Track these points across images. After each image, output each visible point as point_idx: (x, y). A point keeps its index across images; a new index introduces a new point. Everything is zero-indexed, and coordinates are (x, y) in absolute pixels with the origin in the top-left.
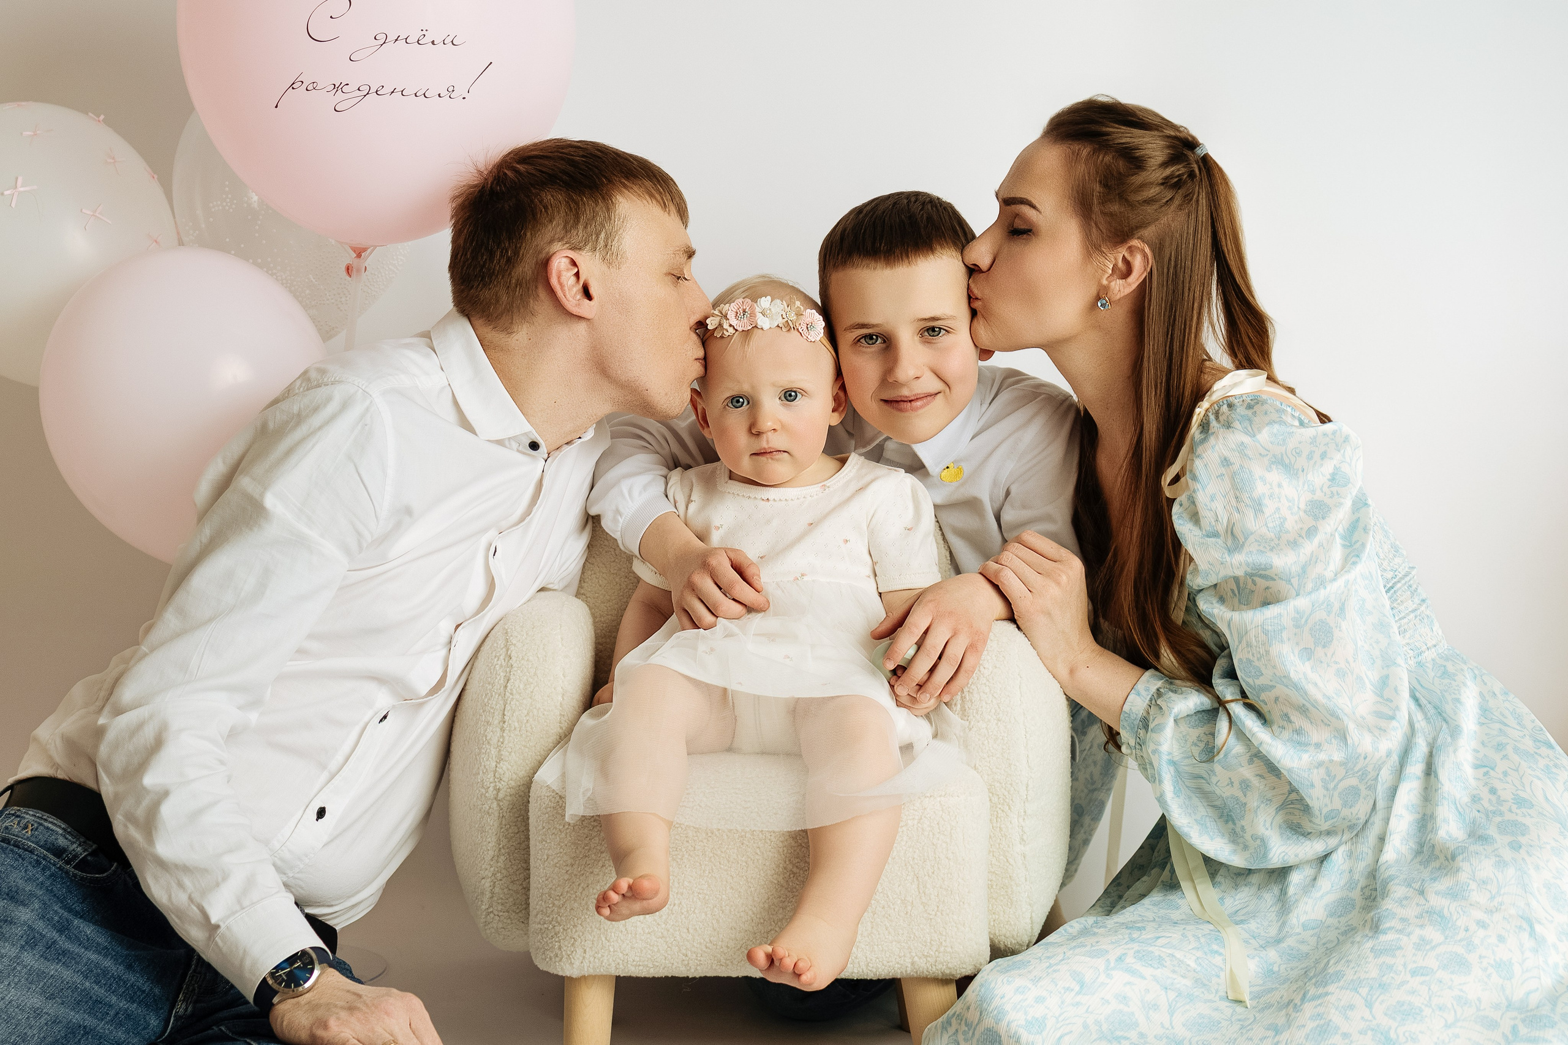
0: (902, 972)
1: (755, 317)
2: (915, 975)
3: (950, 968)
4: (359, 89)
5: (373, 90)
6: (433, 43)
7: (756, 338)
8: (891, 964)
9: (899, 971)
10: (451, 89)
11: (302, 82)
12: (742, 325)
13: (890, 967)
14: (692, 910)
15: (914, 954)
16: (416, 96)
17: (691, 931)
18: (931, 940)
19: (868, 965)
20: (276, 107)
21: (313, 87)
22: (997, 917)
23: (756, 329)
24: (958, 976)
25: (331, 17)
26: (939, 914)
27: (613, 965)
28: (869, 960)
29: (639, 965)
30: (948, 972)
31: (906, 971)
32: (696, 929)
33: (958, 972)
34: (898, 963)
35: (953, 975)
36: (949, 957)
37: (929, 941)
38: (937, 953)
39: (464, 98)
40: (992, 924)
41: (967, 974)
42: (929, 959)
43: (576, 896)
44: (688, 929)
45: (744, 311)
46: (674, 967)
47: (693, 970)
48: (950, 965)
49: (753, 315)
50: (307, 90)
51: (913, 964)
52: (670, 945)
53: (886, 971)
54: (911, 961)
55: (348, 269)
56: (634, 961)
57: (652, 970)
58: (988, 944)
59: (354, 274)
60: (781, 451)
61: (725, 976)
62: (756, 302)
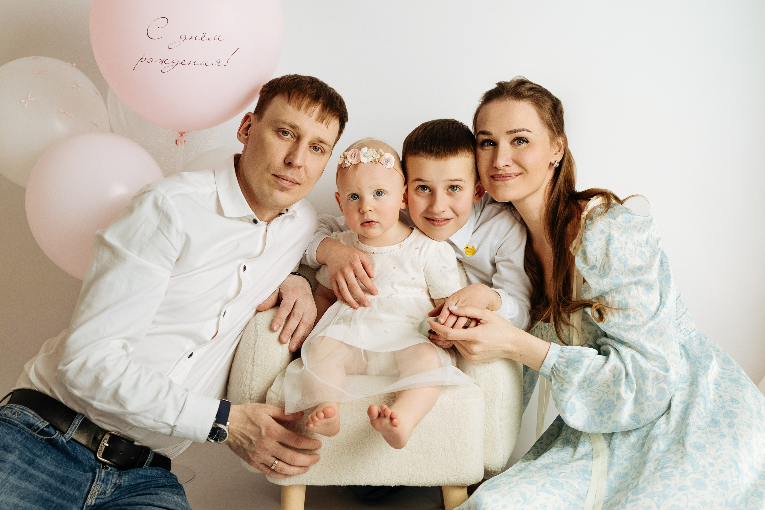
0: (442, 483)
1: (360, 157)
2: (449, 485)
3: (465, 481)
4: (173, 62)
5: (180, 62)
6: (209, 39)
7: (361, 167)
8: (437, 479)
9: (441, 483)
10: (218, 61)
11: (146, 59)
12: (354, 161)
13: (437, 480)
14: (343, 453)
15: (448, 475)
16: (201, 65)
17: (342, 463)
18: (457, 468)
19: (426, 480)
20: (134, 70)
21: (150, 61)
22: (488, 456)
23: (360, 163)
24: (469, 485)
25: (159, 28)
26: (460, 455)
27: (305, 480)
28: (427, 477)
29: (317, 480)
30: (464, 483)
31: (445, 483)
32: (345, 463)
33: (469, 483)
34: (441, 479)
35: (466, 484)
36: (465, 476)
37: (456, 468)
38: (459, 474)
39: (225, 66)
40: (485, 459)
41: (473, 484)
42: (455, 477)
44: (341, 463)
46: (334, 481)
47: (343, 482)
48: (465, 480)
49: (359, 156)
50: (148, 62)
51: (448, 479)
52: (332, 470)
53: (435, 483)
54: (447, 478)
55: (176, 142)
56: (315, 478)
57: (323, 482)
58: (483, 469)
59: (179, 144)
60: (375, 222)
61: (359, 485)
62: (360, 150)
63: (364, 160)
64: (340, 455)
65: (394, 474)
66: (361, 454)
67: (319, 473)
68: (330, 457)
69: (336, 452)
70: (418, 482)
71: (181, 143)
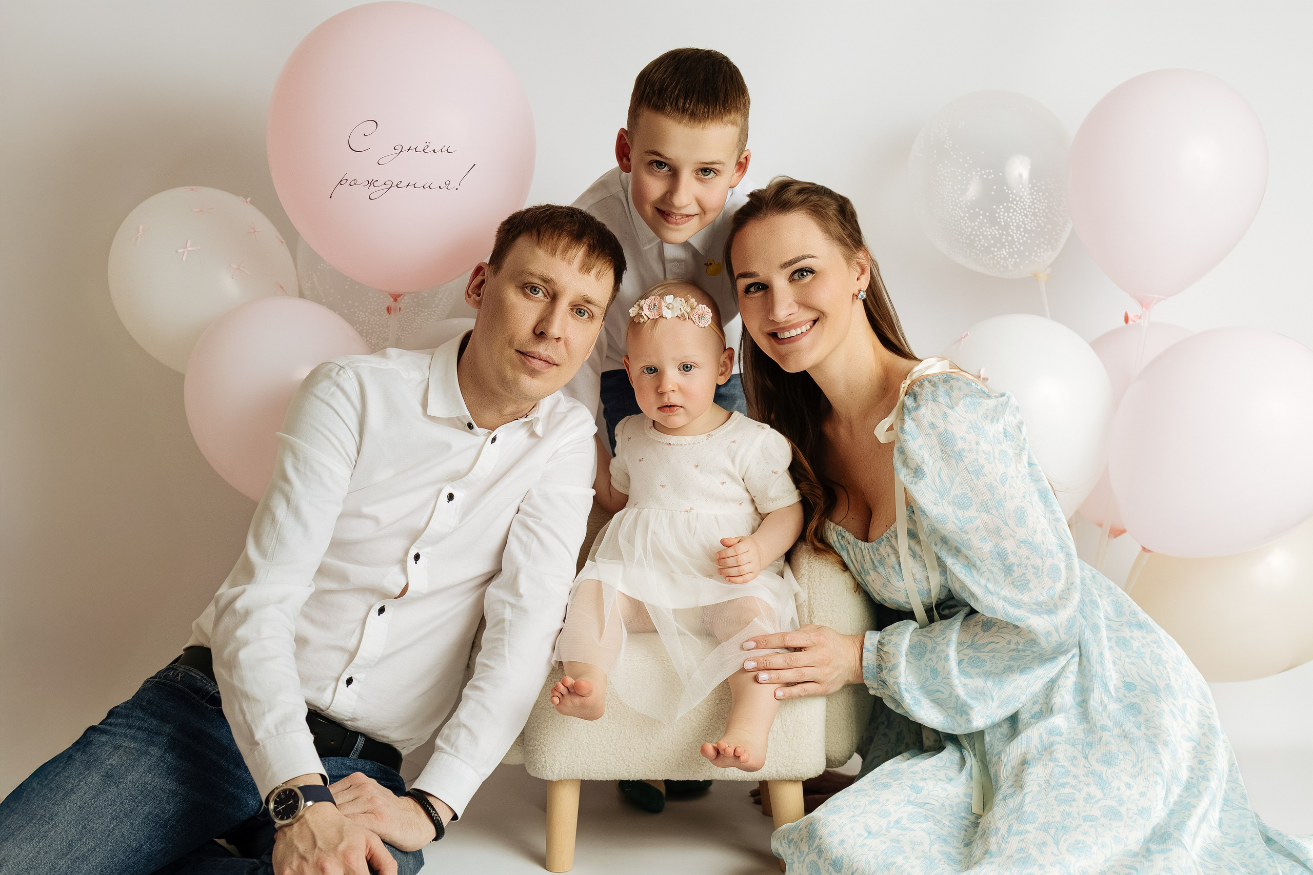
0: (769, 777)
1: (662, 309)
2: (778, 779)
3: (801, 773)
4: (385, 184)
5: (395, 184)
6: (434, 151)
7: (662, 324)
9: (768, 776)
10: (447, 183)
11: (347, 180)
12: (652, 315)
15: (777, 765)
16: (424, 188)
17: (632, 750)
18: (789, 756)
20: (331, 197)
21: (353, 183)
22: (830, 739)
23: (661, 319)
24: (805, 779)
25: (364, 135)
27: (581, 773)
29: (598, 773)
30: (799, 776)
31: (772, 776)
32: (634, 749)
33: (806, 776)
34: (767, 771)
35: (802, 778)
36: (800, 766)
37: (787, 756)
38: (793, 764)
39: (457, 189)
40: (827, 744)
41: (811, 777)
42: (787, 768)
43: (556, 728)
44: (629, 749)
45: (655, 305)
46: (620, 774)
47: (633, 776)
48: (801, 771)
49: (660, 308)
50: (350, 185)
51: (777, 771)
52: (618, 759)
53: (759, 776)
54: (775, 769)
55: (388, 309)
56: (594, 770)
57: (606, 776)
58: (824, 757)
59: (392, 313)
60: (678, 406)
61: (654, 779)
62: (663, 299)
63: (667, 313)
64: (628, 738)
65: (703, 765)
66: (658, 737)
67: (599, 763)
68: (614, 741)
69: (622, 734)
70: (736, 775)
71: (395, 310)
